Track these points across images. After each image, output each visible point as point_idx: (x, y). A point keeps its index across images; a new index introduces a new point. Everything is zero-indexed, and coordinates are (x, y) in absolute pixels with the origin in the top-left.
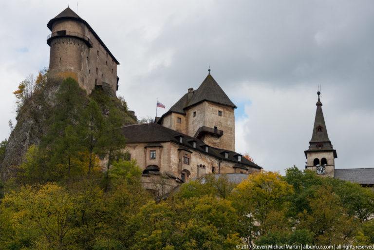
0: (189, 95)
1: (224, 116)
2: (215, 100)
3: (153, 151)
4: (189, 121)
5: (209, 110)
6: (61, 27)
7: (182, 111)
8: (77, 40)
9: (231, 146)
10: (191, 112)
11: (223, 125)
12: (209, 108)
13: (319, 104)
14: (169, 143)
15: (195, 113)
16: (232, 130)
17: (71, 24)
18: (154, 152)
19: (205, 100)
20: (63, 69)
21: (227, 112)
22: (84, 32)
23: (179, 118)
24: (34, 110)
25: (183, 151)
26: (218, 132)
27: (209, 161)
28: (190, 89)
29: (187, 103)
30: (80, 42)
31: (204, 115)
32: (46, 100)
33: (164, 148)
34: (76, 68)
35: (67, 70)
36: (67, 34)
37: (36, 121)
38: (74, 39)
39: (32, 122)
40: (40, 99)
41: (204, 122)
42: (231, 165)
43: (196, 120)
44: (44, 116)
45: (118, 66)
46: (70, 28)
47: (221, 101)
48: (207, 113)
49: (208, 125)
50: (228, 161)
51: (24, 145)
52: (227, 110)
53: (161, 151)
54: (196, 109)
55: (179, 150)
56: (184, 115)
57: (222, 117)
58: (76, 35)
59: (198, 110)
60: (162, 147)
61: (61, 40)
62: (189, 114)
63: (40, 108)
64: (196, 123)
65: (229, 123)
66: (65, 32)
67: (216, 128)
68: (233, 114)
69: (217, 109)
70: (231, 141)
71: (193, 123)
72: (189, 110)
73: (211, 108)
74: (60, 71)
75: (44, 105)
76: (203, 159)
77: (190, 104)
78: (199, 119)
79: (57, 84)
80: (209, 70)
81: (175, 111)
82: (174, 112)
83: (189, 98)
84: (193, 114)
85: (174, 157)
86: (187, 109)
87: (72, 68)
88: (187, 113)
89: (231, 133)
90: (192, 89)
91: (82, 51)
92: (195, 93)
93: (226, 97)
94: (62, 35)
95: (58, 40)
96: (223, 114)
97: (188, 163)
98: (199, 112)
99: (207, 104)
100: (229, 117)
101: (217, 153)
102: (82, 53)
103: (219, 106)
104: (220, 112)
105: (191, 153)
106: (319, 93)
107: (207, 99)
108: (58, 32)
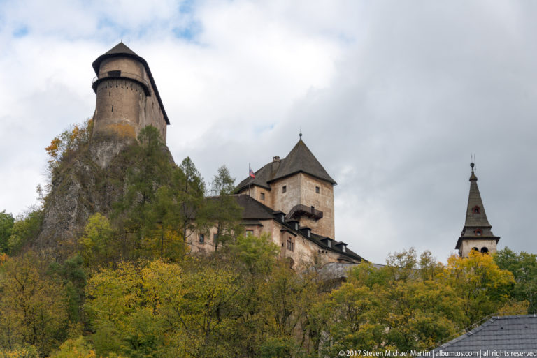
0: (274, 165)
1: (322, 194)
2: (312, 172)
3: (250, 230)
4: (276, 197)
5: (305, 184)
6: (114, 66)
7: (266, 185)
8: (134, 84)
9: (330, 232)
10: (279, 186)
11: (321, 205)
12: (306, 182)
13: (473, 179)
14: (272, 221)
15: (285, 188)
16: (331, 211)
17: (127, 63)
18: (252, 232)
19: (301, 172)
20: (116, 120)
21: (325, 189)
22: (143, 74)
23: (263, 194)
24: (80, 172)
25: (287, 233)
26: (316, 213)
27: (312, 249)
28: (275, 158)
29: (273, 175)
30: (139, 88)
31: (300, 191)
32: (94, 159)
33: (264, 228)
34: (132, 121)
35: (121, 122)
36: (122, 75)
37: (83, 185)
38: (131, 83)
39: (78, 186)
40: (87, 157)
41: (300, 199)
42: (336, 256)
43: (287, 196)
44: (92, 180)
45: (168, 126)
46: (126, 68)
47: (319, 174)
48: (303, 188)
49: (304, 203)
50: (332, 250)
51: (73, 216)
52: (326, 186)
53: (260, 231)
54: (286, 183)
55: (282, 231)
56: (269, 190)
57: (320, 195)
58: (134, 77)
59: (290, 184)
60: (261, 226)
61: (114, 83)
62: (275, 189)
63: (88, 168)
64: (286, 201)
65: (328, 203)
66: (119, 72)
67: (313, 207)
68: (332, 192)
69: (315, 184)
70: (330, 226)
71: (282, 200)
72: (276, 184)
73: (308, 182)
74: (112, 122)
75: (92, 166)
76: (306, 246)
77: (277, 176)
78: (291, 196)
79: (109, 139)
80: (301, 135)
81: (258, 184)
82: (258, 186)
83: (274, 169)
84: (282, 188)
85: (276, 239)
86: (272, 182)
87: (129, 121)
88: (272, 188)
89: (330, 216)
90: (279, 158)
91: (140, 99)
92: (282, 162)
93: (323, 170)
94: (116, 76)
95: (110, 82)
96: (320, 190)
97: (292, 249)
98: (291, 186)
99: (302, 176)
100: (328, 195)
101: (318, 240)
102: (140, 102)
103: (316, 181)
104: (318, 188)
105: (296, 236)
106: (472, 165)
107: (303, 170)
108: (110, 73)
